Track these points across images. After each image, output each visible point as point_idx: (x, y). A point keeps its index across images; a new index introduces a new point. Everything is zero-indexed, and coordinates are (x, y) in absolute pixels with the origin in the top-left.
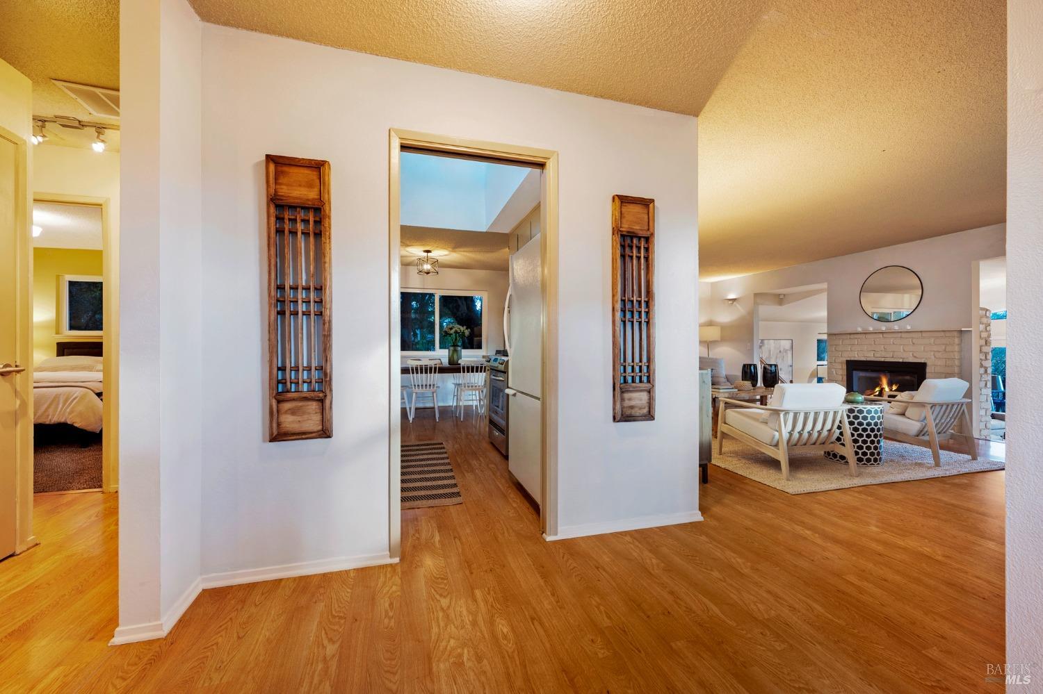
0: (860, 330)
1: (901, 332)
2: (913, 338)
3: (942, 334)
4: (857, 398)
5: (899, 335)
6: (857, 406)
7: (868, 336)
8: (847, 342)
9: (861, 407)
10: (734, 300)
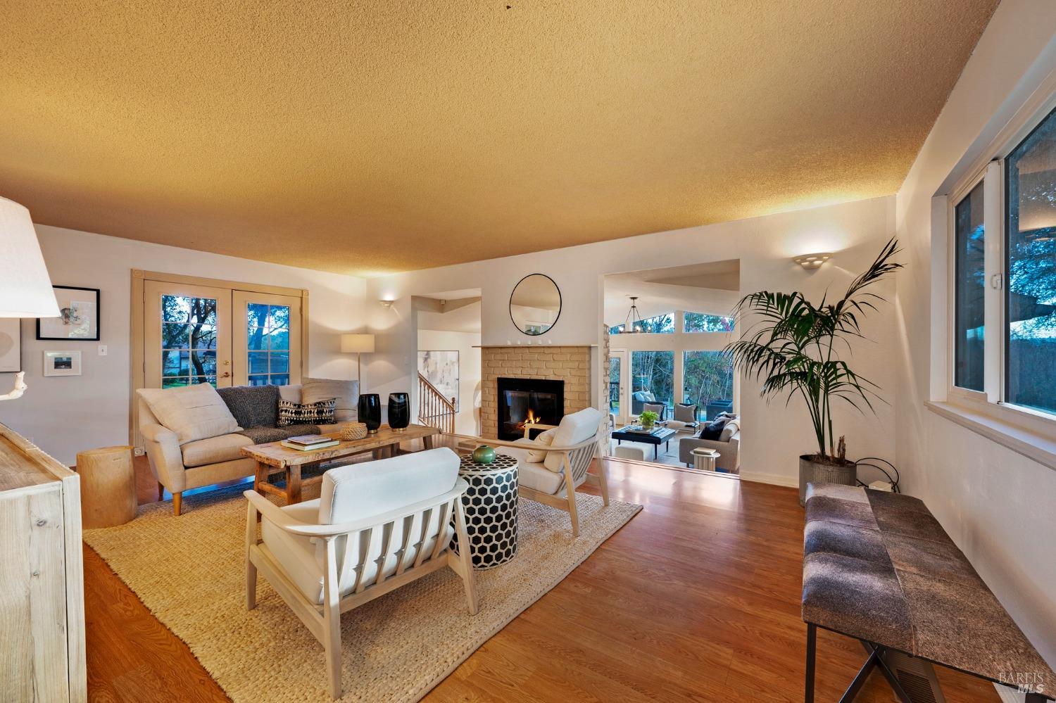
0: (509, 343)
1: (544, 347)
2: (553, 354)
3: (576, 350)
4: (487, 456)
5: (542, 350)
6: (484, 473)
7: (516, 350)
8: (498, 357)
9: (488, 474)
10: (391, 302)
